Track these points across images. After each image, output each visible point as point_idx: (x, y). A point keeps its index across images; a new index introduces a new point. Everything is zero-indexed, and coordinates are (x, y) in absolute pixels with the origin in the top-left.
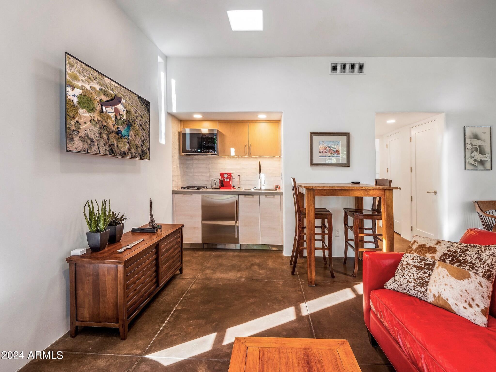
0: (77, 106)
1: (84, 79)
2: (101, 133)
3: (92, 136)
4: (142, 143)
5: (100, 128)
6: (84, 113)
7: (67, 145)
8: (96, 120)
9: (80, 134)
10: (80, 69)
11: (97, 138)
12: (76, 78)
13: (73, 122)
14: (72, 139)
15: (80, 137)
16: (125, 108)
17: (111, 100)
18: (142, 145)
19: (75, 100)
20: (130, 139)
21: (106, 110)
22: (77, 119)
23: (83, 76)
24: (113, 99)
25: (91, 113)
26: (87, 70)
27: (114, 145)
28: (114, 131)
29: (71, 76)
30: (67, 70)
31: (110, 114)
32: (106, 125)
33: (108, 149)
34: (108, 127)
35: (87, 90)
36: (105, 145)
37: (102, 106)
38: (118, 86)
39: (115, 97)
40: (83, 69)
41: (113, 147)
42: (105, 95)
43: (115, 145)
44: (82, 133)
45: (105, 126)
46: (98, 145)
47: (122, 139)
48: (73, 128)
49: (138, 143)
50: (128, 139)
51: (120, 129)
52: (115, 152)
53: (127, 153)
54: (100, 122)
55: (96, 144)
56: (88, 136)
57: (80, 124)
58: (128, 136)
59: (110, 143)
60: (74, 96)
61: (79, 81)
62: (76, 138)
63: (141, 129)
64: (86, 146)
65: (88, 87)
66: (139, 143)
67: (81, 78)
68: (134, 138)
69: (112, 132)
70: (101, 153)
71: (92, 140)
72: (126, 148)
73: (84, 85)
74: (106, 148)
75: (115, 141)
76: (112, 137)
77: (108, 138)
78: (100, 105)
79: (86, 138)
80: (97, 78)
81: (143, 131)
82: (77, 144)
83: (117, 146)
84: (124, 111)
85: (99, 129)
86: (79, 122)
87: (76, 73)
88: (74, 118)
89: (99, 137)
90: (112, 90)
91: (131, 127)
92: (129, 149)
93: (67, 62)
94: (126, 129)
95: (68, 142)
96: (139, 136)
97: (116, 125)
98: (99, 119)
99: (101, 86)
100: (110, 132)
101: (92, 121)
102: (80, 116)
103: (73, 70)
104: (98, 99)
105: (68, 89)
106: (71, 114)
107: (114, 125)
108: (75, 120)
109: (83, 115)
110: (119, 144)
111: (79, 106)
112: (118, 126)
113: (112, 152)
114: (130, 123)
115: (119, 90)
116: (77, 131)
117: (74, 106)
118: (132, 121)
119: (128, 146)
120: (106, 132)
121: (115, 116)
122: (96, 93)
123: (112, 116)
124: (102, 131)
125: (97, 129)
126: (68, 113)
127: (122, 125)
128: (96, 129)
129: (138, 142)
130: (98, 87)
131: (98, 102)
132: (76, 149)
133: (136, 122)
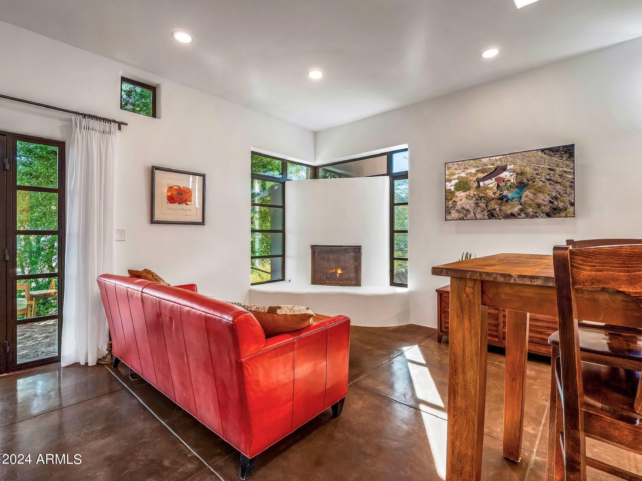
0: (453, 192)
1: (459, 171)
2: (478, 203)
3: (468, 207)
4: (551, 200)
5: (477, 200)
6: (459, 194)
7: (446, 217)
8: (472, 195)
9: (456, 208)
10: (456, 166)
11: (473, 208)
12: (453, 174)
13: (450, 202)
14: (450, 213)
15: (456, 210)
16: (514, 172)
17: (490, 174)
18: (552, 201)
19: (452, 189)
20: (523, 199)
21: (484, 184)
22: (454, 199)
23: (459, 170)
24: (494, 172)
25: (466, 192)
26: (462, 164)
27: (495, 209)
28: (495, 198)
29: (449, 175)
30: (446, 173)
31: (489, 186)
32: (483, 195)
33: (486, 214)
34: (487, 197)
35: (462, 177)
36: (482, 211)
37: (479, 183)
38: (502, 157)
39: (496, 169)
40: (459, 165)
41: (493, 212)
42: (482, 173)
43: (497, 209)
44: (458, 207)
45: (483, 197)
46: (474, 212)
47: (507, 202)
48: (451, 206)
49: (541, 201)
50: (520, 200)
51: (504, 194)
52: (496, 215)
53: (516, 214)
54: (477, 195)
55: (472, 212)
56: (463, 208)
57: (456, 202)
58: (521, 197)
59: (489, 209)
60: (452, 186)
61: (456, 175)
62: (453, 212)
63: (550, 184)
64: (461, 215)
65: (463, 175)
66: (544, 201)
67: (457, 172)
68: (531, 197)
69: (493, 199)
70: (477, 218)
71: (468, 211)
72: (516, 209)
73: (460, 175)
74: (484, 214)
75: (496, 206)
76: (492, 204)
77: (487, 206)
78: (476, 183)
79: (462, 209)
80: (474, 164)
81: (556, 184)
82: (454, 214)
83: (500, 210)
84: (511, 176)
85: (475, 201)
86: (456, 201)
87: (453, 171)
88: (451, 199)
89: (475, 207)
90: (493, 164)
91: (526, 187)
92: (521, 210)
93: (446, 168)
94: (517, 192)
95: (446, 215)
96: (543, 193)
97: (498, 192)
98: (475, 193)
99: (478, 167)
100: (488, 200)
101: (469, 197)
102: (457, 197)
103: (450, 171)
104: (475, 179)
105: (447, 183)
106: (449, 198)
107: (494, 193)
108: (452, 201)
109: (459, 195)
110: (503, 208)
111: (455, 191)
112: (501, 193)
113: (492, 215)
114: (523, 183)
115: (503, 160)
116: (454, 206)
117: (451, 192)
118: (528, 181)
119: (520, 207)
120: (485, 201)
121: (497, 185)
122: (472, 175)
123: (492, 186)
124: (479, 202)
125: (473, 201)
126: (446, 198)
127: (508, 190)
128: (472, 203)
129: (543, 199)
130: (473, 171)
131: (474, 182)
132: (453, 218)
133: (538, 179)
